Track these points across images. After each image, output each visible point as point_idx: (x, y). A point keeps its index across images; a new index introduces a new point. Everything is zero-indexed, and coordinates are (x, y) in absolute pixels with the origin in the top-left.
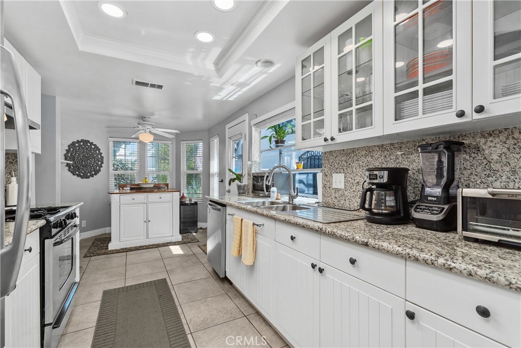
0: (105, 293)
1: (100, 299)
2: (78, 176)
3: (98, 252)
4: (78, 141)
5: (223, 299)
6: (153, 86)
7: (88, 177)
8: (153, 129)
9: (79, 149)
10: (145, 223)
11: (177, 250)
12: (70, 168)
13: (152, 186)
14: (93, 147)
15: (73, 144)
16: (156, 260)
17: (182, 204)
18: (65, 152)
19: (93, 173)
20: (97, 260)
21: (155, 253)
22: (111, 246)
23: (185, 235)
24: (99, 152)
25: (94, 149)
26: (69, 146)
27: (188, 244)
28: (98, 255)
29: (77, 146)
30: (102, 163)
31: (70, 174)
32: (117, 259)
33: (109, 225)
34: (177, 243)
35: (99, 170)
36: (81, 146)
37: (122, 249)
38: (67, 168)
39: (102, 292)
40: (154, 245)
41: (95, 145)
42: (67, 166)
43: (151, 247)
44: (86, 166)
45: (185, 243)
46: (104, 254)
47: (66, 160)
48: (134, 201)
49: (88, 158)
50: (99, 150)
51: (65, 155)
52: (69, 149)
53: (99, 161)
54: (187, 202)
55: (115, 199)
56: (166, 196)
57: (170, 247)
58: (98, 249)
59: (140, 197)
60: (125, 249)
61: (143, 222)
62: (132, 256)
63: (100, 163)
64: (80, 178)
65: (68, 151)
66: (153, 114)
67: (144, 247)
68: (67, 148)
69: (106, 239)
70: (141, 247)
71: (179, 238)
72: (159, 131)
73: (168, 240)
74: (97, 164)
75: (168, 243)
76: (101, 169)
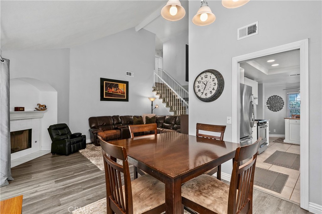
2: (272, 110)
4: (272, 96)
6: (298, 75)
7: (276, 111)
9: (272, 100)
12: (269, 107)
15: (270, 98)
19: (279, 109)
20: (278, 144)
22: (285, 141)
24: (282, 100)
25: (279, 99)
26: (268, 99)
30: (283, 105)
31: (269, 110)
32: (286, 145)
33: (284, 134)
36: (273, 98)
37: (290, 143)
39: (276, 151)
41: (280, 97)
42: (267, 107)
44: (275, 106)
47: (267, 105)
48: (296, 123)
49: (276, 103)
50: (282, 99)
51: (267, 102)
52: (269, 100)
53: (282, 104)
55: (287, 121)
58: (279, 141)
60: (292, 144)
63: (282, 105)
65: (268, 101)
69: (283, 139)
74: (281, 105)
76: (283, 107)
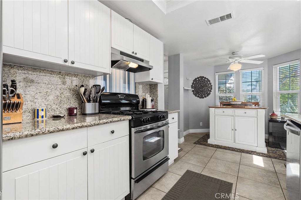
0: (188, 172)
1: (182, 175)
2: (198, 97)
3: (202, 143)
4: (198, 77)
6: (222, 18)
7: (203, 98)
8: (240, 59)
9: (198, 82)
10: (233, 131)
11: (258, 161)
12: (194, 92)
13: (240, 103)
14: (206, 80)
15: (196, 79)
16: (234, 162)
17: (271, 120)
18: (192, 84)
19: (206, 95)
20: (200, 148)
21: (237, 156)
22: (210, 141)
23: (273, 149)
24: (210, 82)
25: (206, 81)
26: (193, 81)
27: (273, 160)
28: (201, 144)
29: (198, 81)
30: (211, 89)
31: (194, 96)
32: (210, 151)
34: (261, 154)
35: (210, 94)
36: (199, 80)
37: (216, 145)
38: (193, 93)
39: (187, 170)
40: (239, 149)
41: (207, 79)
42: (192, 91)
43: (236, 150)
44: (202, 91)
45: (270, 157)
46: (204, 145)
47: (192, 88)
48: (224, 114)
49: (203, 87)
50: (209, 81)
51: (191, 86)
52: (194, 82)
53: (209, 88)
54: (278, 120)
55: (212, 110)
56: (251, 112)
57: (253, 155)
58: (203, 141)
59: (229, 111)
60: (218, 146)
61: (231, 129)
62: (219, 152)
63: (210, 89)
65: (193, 83)
66: (240, 47)
67: (231, 149)
68: (193, 82)
70: (229, 147)
71: (264, 150)
73: (253, 149)
74: (209, 90)
75: (252, 152)
76: (211, 92)
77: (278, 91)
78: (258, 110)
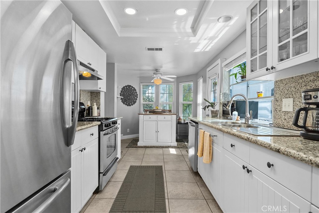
0: (131, 167)
1: (128, 169)
2: (126, 104)
3: (133, 146)
4: (126, 86)
5: (193, 185)
6: (157, 49)
7: (130, 106)
8: (162, 76)
9: (126, 90)
10: (156, 133)
11: (173, 151)
12: (122, 100)
13: (161, 110)
14: (133, 89)
15: (124, 87)
16: (160, 155)
17: (179, 123)
18: (120, 92)
19: (133, 103)
20: (132, 150)
21: (160, 151)
22: (139, 144)
23: (180, 143)
25: (133, 90)
26: (122, 89)
27: (180, 149)
28: (132, 147)
29: (126, 89)
30: (137, 98)
31: (122, 104)
32: (141, 151)
33: (138, 133)
34: (174, 147)
35: (136, 102)
36: (127, 88)
37: (144, 146)
38: (121, 100)
39: (130, 166)
40: (161, 146)
41: (134, 88)
42: (121, 99)
43: (159, 147)
44: (129, 99)
45: (179, 148)
46: (135, 147)
47: (120, 96)
48: (150, 119)
49: (130, 95)
50: (136, 90)
51: (120, 94)
52: (122, 90)
53: (136, 97)
54: (182, 122)
55: (141, 117)
56: (168, 117)
57: (170, 149)
58: (133, 145)
59: (154, 117)
60: (146, 146)
61: (155, 132)
62: (148, 151)
63: (136, 98)
64: (126, 106)
65: (121, 91)
66: (161, 67)
67: (155, 147)
68: (121, 90)
69: (136, 140)
70: (153, 146)
71: (175, 144)
72: (165, 77)
73: (169, 144)
75: (169, 146)
76: (137, 101)
77: (182, 102)
78: (172, 115)
